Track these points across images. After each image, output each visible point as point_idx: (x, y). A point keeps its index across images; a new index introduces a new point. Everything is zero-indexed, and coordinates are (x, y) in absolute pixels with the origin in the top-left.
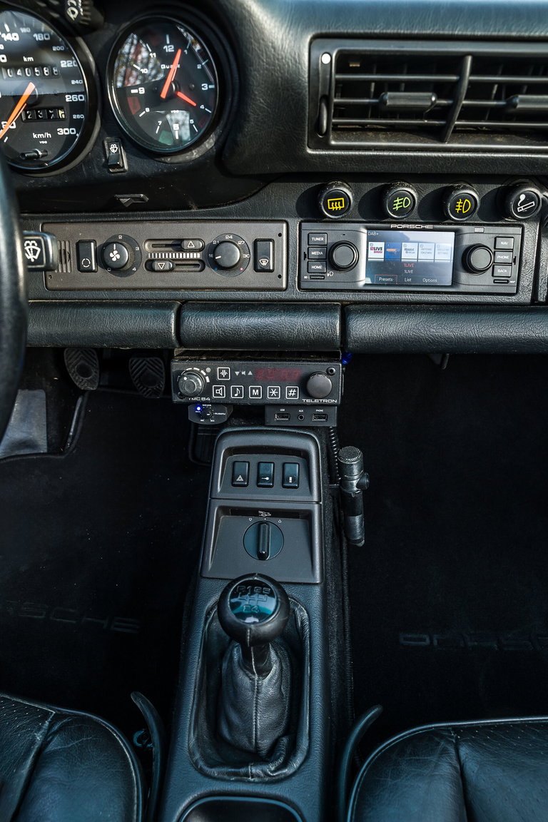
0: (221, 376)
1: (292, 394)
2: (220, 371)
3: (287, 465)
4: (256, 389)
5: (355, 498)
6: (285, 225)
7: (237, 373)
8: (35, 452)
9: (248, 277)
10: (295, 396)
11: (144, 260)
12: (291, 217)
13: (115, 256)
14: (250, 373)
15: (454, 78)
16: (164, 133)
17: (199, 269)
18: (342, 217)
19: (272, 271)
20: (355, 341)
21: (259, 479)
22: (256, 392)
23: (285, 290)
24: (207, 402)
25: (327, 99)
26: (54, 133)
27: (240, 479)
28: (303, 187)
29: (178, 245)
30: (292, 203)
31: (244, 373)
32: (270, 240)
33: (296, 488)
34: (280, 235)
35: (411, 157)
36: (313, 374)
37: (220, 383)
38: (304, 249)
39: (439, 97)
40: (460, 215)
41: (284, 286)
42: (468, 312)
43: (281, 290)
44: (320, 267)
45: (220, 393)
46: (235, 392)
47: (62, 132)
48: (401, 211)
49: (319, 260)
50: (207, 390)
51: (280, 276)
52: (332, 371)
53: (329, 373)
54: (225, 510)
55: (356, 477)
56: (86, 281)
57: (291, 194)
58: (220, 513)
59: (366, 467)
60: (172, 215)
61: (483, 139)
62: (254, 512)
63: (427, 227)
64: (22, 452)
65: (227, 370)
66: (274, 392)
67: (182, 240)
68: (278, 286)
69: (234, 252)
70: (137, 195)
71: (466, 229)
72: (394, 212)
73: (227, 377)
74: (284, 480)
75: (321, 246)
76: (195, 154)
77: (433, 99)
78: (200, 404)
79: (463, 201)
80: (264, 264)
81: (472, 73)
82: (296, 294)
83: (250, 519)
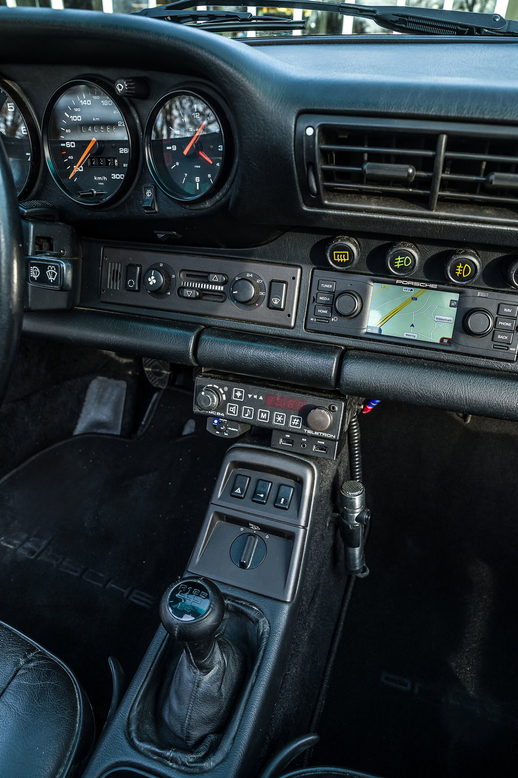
0: (236, 396)
1: (295, 423)
2: (236, 391)
3: (283, 487)
4: (264, 413)
5: (352, 531)
6: (299, 270)
7: (250, 396)
8: (110, 432)
9: (261, 312)
10: (298, 425)
11: (178, 287)
12: (305, 263)
13: (152, 280)
14: (261, 398)
15: (430, 153)
16: (188, 184)
17: (221, 300)
18: (347, 269)
19: (283, 310)
20: (348, 385)
21: (255, 494)
22: (264, 416)
23: (293, 328)
24: (221, 417)
25: (312, 164)
26: (109, 177)
27: (238, 491)
28: (316, 238)
29: (204, 277)
30: (306, 252)
31: (255, 397)
32: (284, 282)
33: (285, 509)
34: (294, 278)
35: (399, 221)
36: (315, 408)
37: (235, 402)
38: (313, 295)
39: (417, 169)
40: (460, 278)
41: (292, 324)
42: (462, 372)
43: (289, 328)
44: (326, 312)
45: (233, 410)
46: (246, 412)
47: (115, 176)
48: (402, 269)
49: (325, 305)
50: (222, 407)
51: (289, 316)
52: (334, 408)
53: (331, 410)
54: (220, 515)
55: (358, 511)
56: (130, 299)
57: (306, 243)
58: (216, 518)
59: (366, 504)
60: (205, 251)
61: (472, 210)
62: (245, 523)
63: (432, 286)
64: (100, 431)
65: (241, 392)
66: (279, 419)
67: (210, 273)
68: (286, 324)
69: (250, 289)
70: (170, 233)
71: (470, 292)
72: (395, 269)
73: (241, 397)
74: (277, 500)
75: (330, 292)
76: (208, 204)
77: (411, 171)
78: (217, 417)
79: (463, 265)
80: (276, 303)
81: (448, 149)
82: (301, 333)
83: (242, 529)
